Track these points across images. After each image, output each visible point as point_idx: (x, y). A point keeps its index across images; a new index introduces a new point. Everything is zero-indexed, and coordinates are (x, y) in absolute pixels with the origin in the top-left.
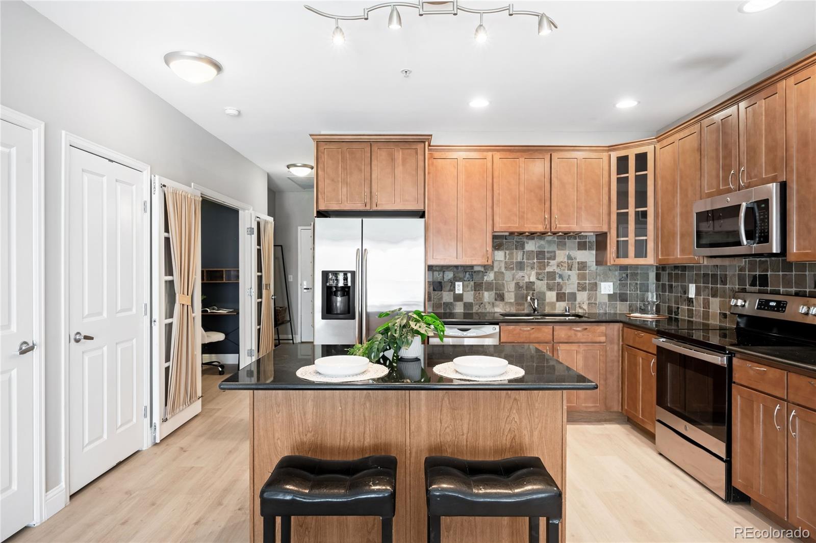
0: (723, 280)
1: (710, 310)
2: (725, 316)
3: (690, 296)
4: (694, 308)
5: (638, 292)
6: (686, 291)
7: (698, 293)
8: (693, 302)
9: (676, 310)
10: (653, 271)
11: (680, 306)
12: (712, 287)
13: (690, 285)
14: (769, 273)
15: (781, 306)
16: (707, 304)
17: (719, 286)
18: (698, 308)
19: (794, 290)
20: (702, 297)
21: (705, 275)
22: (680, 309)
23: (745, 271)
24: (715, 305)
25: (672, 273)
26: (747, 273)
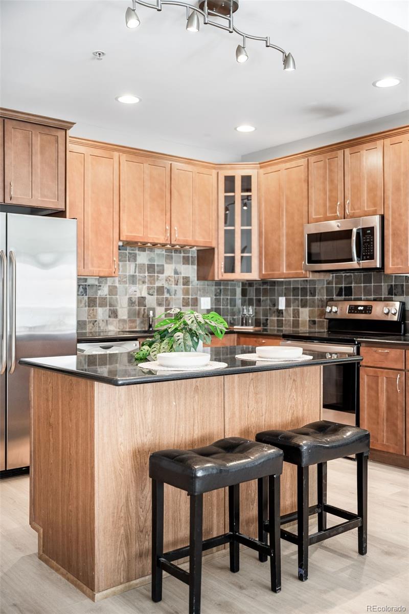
0: (312, 292)
1: (300, 319)
2: (314, 322)
3: (280, 308)
4: (284, 319)
5: (229, 307)
6: (275, 303)
7: (288, 304)
8: (282, 313)
9: (265, 322)
10: (239, 287)
11: (269, 318)
12: (302, 300)
13: (280, 298)
14: (353, 285)
15: (368, 310)
16: (296, 314)
17: (308, 297)
18: (288, 317)
19: (372, 297)
20: (292, 308)
21: (294, 289)
22: (269, 321)
23: (333, 284)
24: (305, 314)
25: (260, 288)
26: (334, 285)
